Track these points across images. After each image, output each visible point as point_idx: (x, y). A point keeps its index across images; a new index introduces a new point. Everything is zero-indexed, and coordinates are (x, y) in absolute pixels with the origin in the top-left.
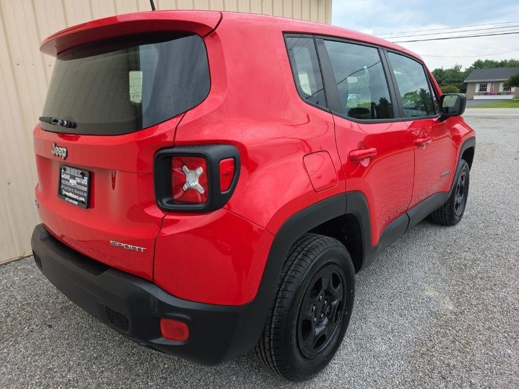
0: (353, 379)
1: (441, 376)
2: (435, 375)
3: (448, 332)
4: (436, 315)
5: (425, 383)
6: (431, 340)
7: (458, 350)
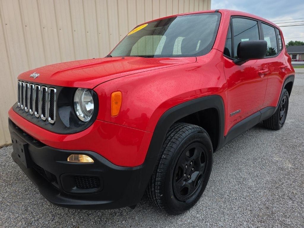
0: (238, 198)
1: (289, 198)
2: (286, 197)
3: (290, 177)
4: (282, 169)
5: (280, 201)
6: (281, 181)
7: (297, 186)
